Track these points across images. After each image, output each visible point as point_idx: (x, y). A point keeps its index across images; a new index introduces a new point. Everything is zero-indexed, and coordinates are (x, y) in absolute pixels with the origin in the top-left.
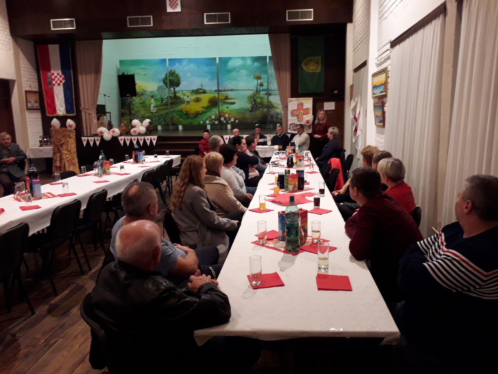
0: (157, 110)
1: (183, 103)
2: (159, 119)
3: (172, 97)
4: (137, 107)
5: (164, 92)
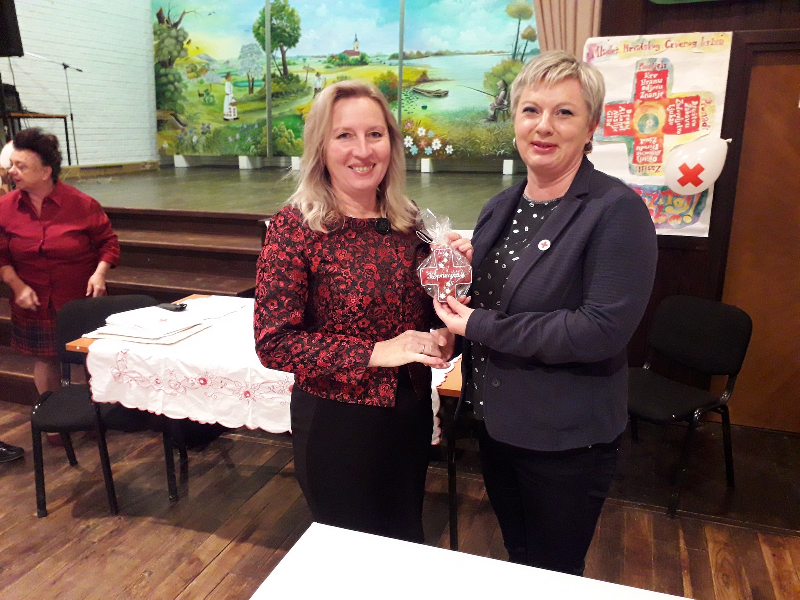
0: (239, 113)
1: (307, 94)
2: (243, 139)
3: (277, 77)
4: (193, 105)
5: (258, 61)
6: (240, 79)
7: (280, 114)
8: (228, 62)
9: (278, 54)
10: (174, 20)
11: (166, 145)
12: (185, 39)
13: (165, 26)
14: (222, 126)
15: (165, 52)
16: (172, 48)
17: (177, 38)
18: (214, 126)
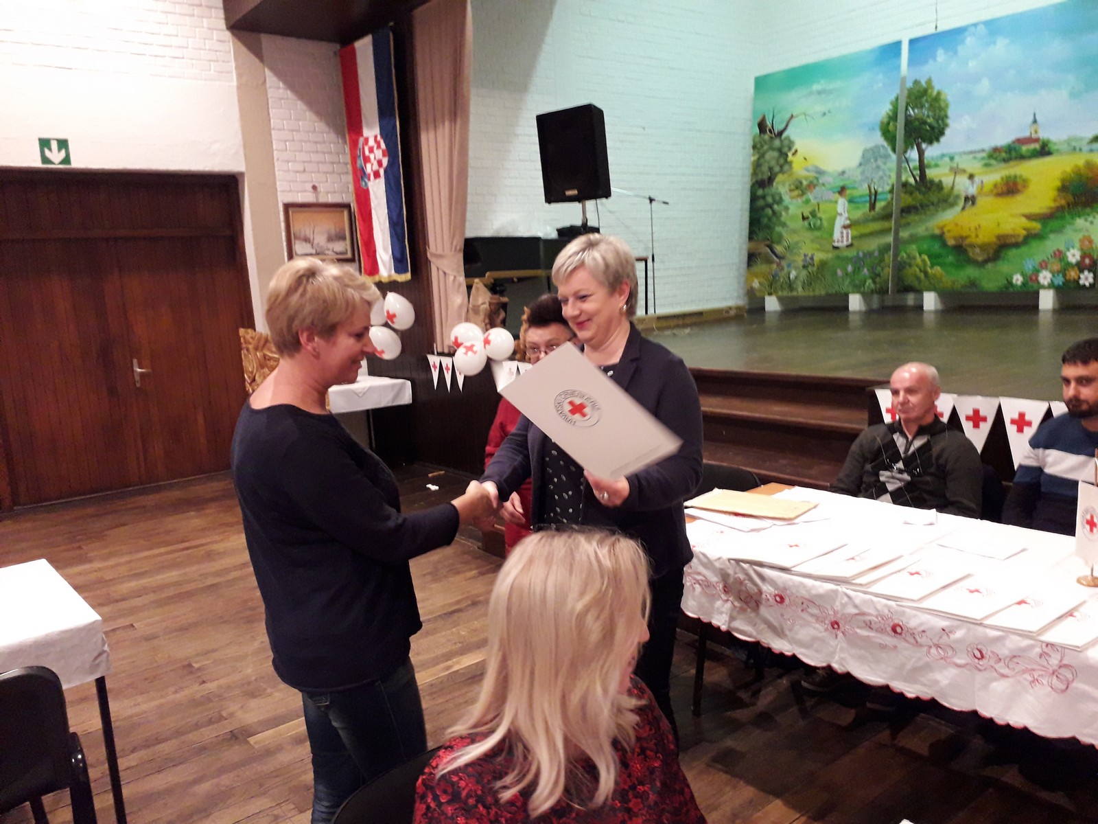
0: (853, 238)
1: (952, 205)
2: (857, 270)
3: (911, 185)
4: (794, 231)
5: (883, 166)
6: (856, 193)
7: (911, 236)
8: (843, 173)
9: (913, 154)
10: (778, 128)
11: (756, 284)
12: (790, 149)
13: (766, 137)
14: (830, 256)
15: (765, 168)
16: (773, 163)
17: (780, 150)
18: (819, 256)
